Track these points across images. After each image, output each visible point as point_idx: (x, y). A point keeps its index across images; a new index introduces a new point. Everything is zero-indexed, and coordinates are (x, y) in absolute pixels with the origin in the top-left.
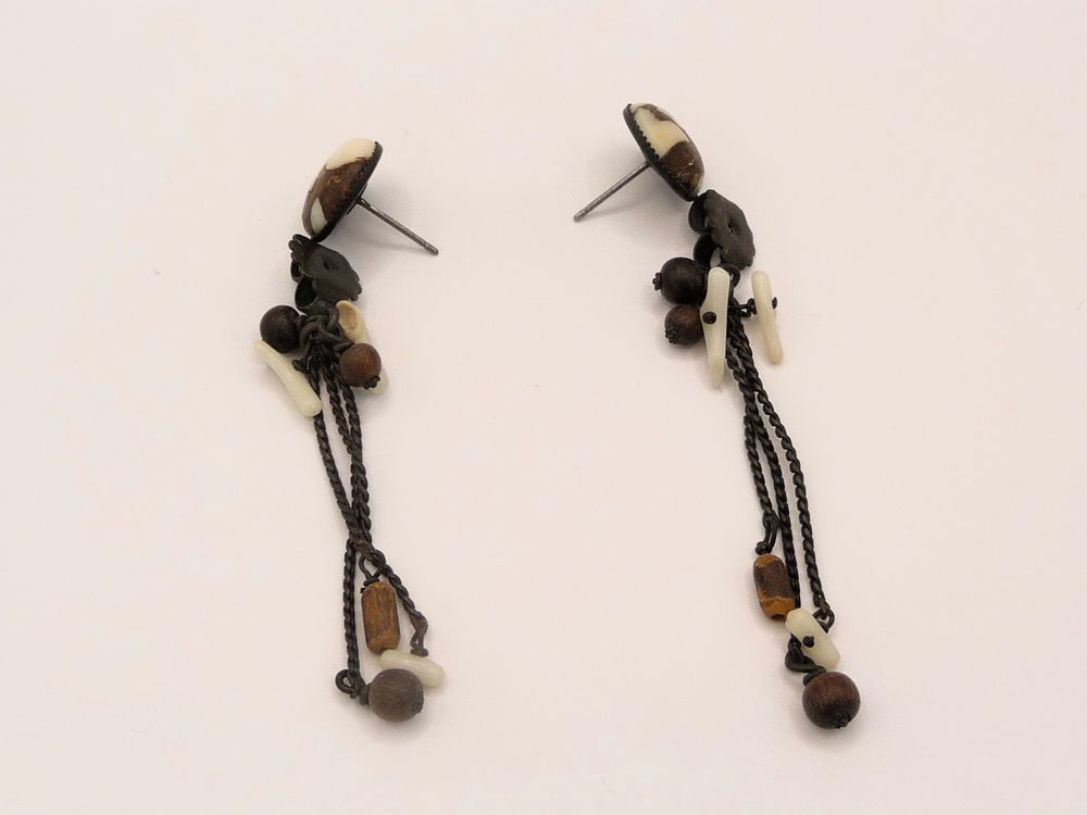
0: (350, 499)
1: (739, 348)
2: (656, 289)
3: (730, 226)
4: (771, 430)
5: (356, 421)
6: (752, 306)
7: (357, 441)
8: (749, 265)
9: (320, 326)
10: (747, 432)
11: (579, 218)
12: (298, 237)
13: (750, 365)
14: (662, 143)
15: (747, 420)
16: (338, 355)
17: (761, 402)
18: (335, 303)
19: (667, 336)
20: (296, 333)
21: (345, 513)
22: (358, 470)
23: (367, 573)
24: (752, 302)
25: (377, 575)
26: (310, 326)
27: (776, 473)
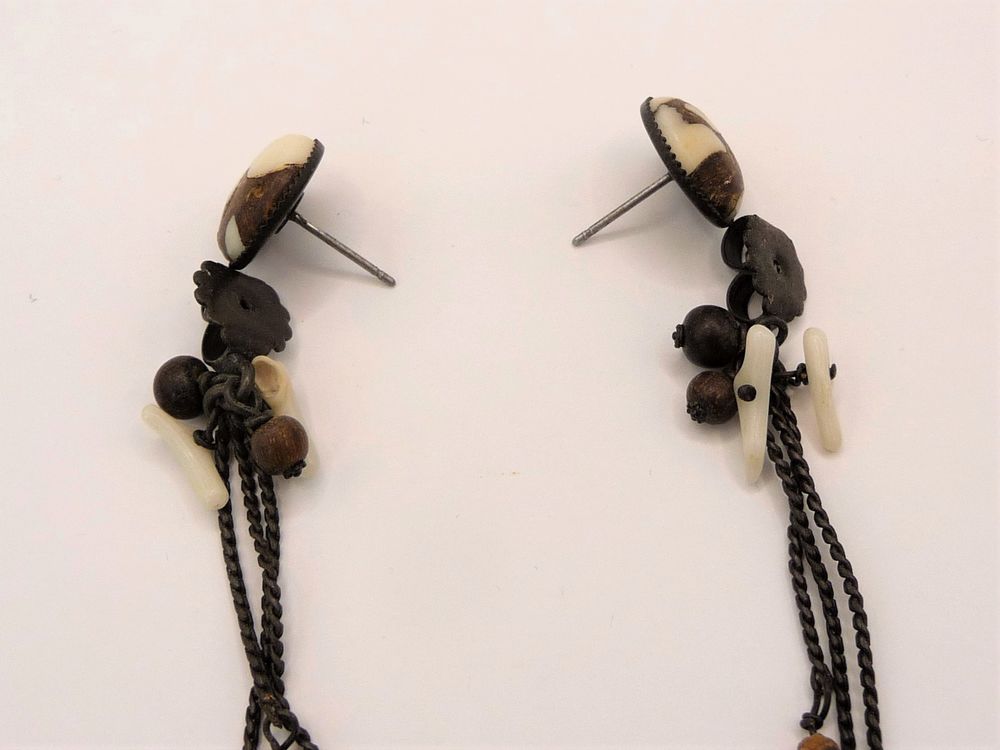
0: (258, 630)
1: (783, 431)
2: (677, 346)
3: (775, 262)
4: (824, 549)
5: (274, 518)
6: (802, 375)
7: (274, 547)
8: (799, 314)
9: (228, 392)
10: (793, 550)
11: (582, 240)
12: (208, 265)
13: (797, 456)
14: (691, 152)
15: (793, 532)
16: (251, 431)
17: (811, 508)
18: (251, 359)
19: (688, 411)
20: (200, 397)
21: (251, 653)
22: (272, 593)
23: (273, 741)
24: (803, 368)
25: (287, 744)
26: (216, 390)
27: (831, 611)
